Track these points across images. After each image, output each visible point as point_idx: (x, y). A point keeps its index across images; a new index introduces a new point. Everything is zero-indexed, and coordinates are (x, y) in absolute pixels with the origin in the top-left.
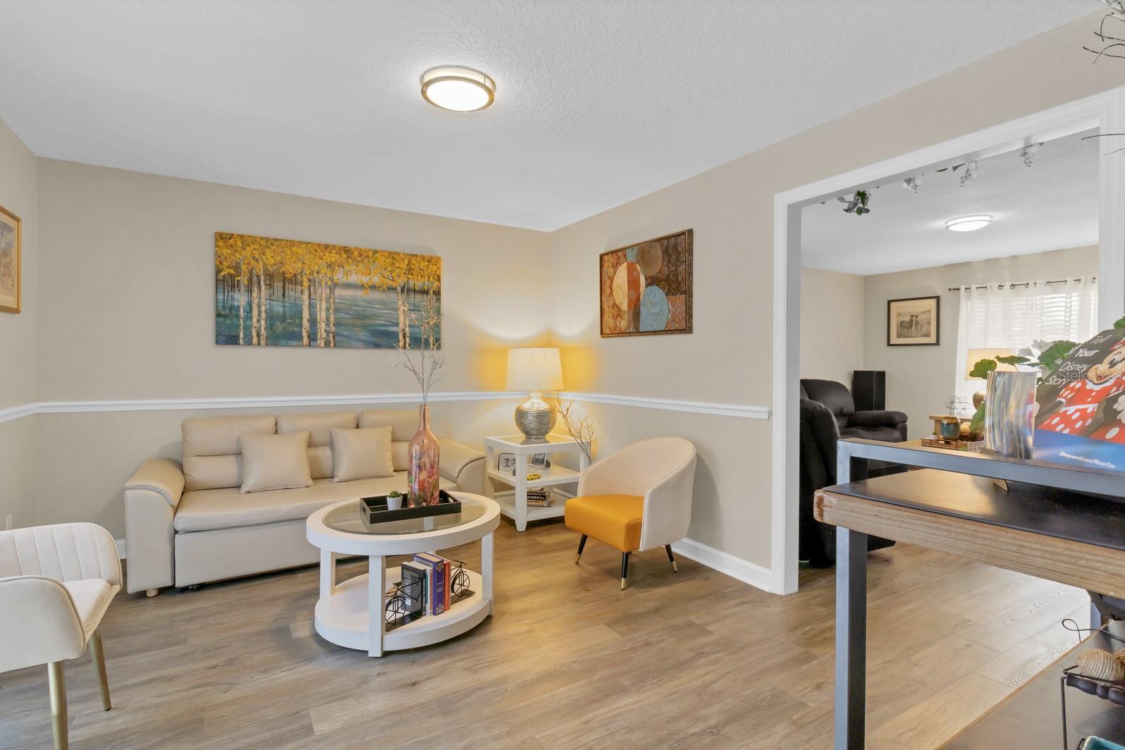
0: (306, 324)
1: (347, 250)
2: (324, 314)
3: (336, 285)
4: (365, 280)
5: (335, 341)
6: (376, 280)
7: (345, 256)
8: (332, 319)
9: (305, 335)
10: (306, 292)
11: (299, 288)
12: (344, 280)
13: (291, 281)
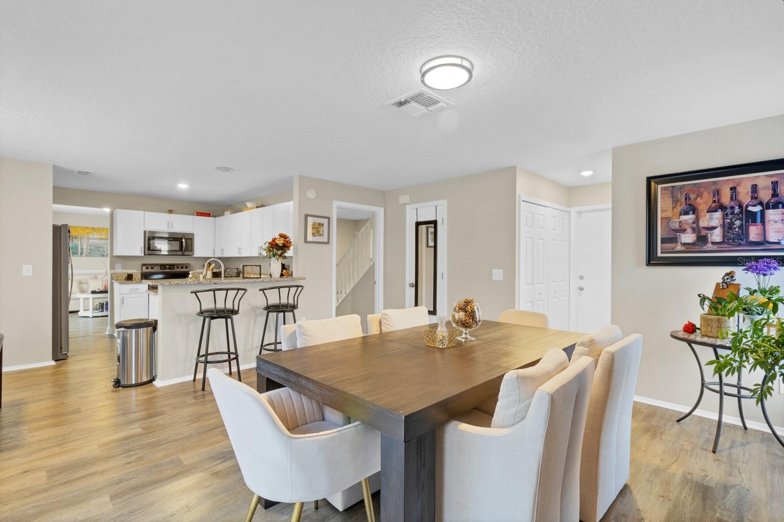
0: (79, 250)
1: (93, 229)
2: (85, 247)
3: (90, 239)
4: (100, 237)
5: (89, 255)
6: (104, 237)
7: (93, 230)
8: (88, 248)
9: (79, 253)
10: (80, 241)
11: (77, 240)
12: (93, 237)
13: (74, 238)
